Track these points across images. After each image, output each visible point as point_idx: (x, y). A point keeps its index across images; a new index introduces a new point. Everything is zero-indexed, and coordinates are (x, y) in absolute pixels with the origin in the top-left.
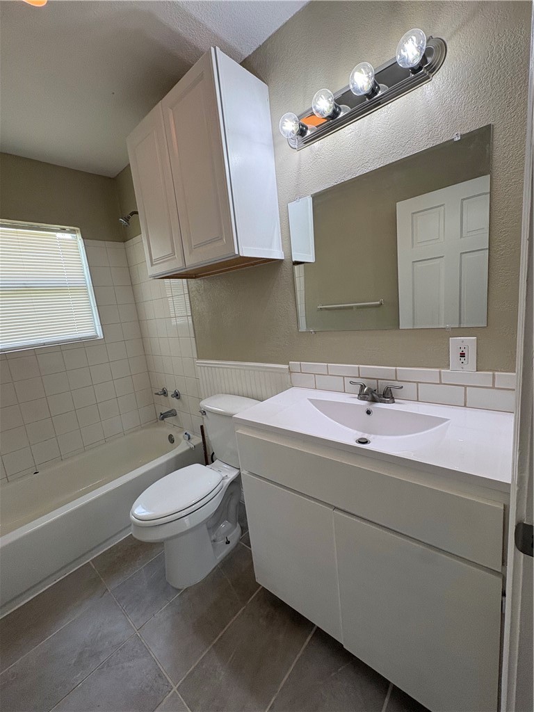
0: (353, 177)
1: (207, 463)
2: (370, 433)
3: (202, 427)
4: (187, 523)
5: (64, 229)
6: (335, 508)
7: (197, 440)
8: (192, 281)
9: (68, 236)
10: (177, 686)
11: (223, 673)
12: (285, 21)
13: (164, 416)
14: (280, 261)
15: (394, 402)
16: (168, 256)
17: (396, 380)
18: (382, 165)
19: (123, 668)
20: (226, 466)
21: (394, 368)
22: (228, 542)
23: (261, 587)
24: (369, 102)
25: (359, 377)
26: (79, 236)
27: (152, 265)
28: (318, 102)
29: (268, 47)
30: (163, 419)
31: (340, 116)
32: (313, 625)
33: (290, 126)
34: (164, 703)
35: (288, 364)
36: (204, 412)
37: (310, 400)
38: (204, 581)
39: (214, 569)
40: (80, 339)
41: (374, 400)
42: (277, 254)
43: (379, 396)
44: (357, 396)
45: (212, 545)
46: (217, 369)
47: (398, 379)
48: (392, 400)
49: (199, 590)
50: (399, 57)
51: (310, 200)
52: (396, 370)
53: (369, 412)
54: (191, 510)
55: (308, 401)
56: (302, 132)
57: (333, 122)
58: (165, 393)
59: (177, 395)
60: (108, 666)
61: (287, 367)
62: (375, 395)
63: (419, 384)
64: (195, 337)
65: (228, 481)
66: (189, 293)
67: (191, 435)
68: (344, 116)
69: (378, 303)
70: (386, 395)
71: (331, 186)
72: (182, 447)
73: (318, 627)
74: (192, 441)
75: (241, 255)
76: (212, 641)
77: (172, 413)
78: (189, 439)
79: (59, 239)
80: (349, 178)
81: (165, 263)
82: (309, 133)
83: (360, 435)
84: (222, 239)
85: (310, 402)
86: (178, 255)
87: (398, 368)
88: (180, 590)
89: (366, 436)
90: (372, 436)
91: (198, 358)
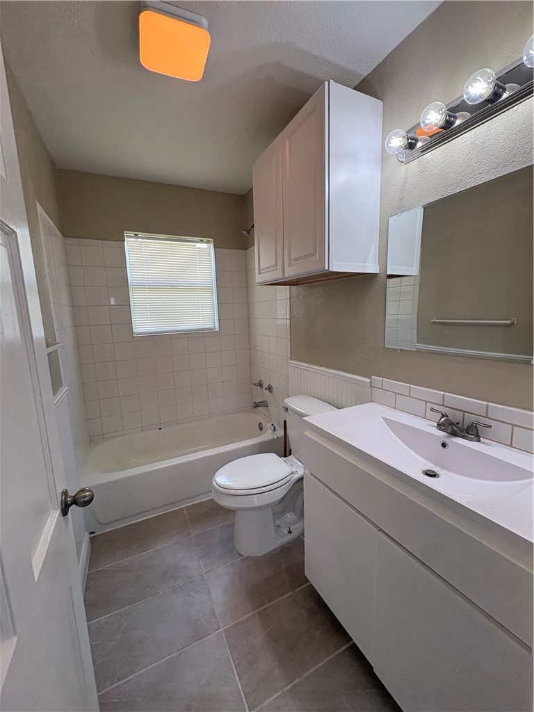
0: (462, 190)
1: (285, 456)
2: (442, 467)
3: (285, 422)
4: (256, 501)
5: (202, 240)
6: (381, 530)
7: (280, 433)
8: (294, 288)
9: (204, 246)
10: (225, 628)
11: (260, 637)
12: (407, 35)
13: (257, 405)
14: (375, 275)
15: (479, 441)
16: (272, 266)
17: (487, 417)
18: (498, 176)
19: (190, 595)
20: (299, 463)
21: (486, 403)
22: (290, 532)
23: (309, 583)
24: (492, 106)
25: (443, 405)
26: (212, 245)
27: (259, 273)
28: (428, 117)
29: (388, 63)
30: (255, 408)
31: (455, 125)
32: (351, 639)
33: (397, 142)
34: (212, 636)
35: (371, 378)
36: (287, 409)
37: (385, 419)
38: (262, 557)
39: (273, 551)
40: (202, 330)
41: (454, 434)
42: (371, 267)
43: (461, 430)
44: (436, 424)
45: (275, 529)
46: (305, 371)
47: (489, 416)
48: (478, 438)
49: (256, 563)
50: (525, 57)
51: (420, 211)
52: (487, 406)
53: (444, 445)
54: (261, 491)
55: (382, 420)
56: (411, 146)
57: (448, 131)
58: (261, 385)
59: (270, 389)
60: (181, 589)
61: (369, 380)
62: (455, 428)
63: (515, 428)
64: (291, 339)
65: (296, 476)
66: (290, 299)
67: (277, 427)
68: (460, 125)
69: (509, 322)
70: (471, 431)
71: (437, 199)
72: (268, 435)
73: (355, 643)
74: (276, 432)
75: (331, 270)
76: (258, 608)
77: (264, 404)
78: (274, 430)
79: (199, 248)
80: (458, 190)
81: (270, 273)
82: (419, 144)
83: (430, 466)
84: (315, 255)
85: (383, 422)
86: (279, 267)
87: (490, 404)
88: (243, 556)
89: (436, 469)
90: (444, 471)
91: (291, 359)
